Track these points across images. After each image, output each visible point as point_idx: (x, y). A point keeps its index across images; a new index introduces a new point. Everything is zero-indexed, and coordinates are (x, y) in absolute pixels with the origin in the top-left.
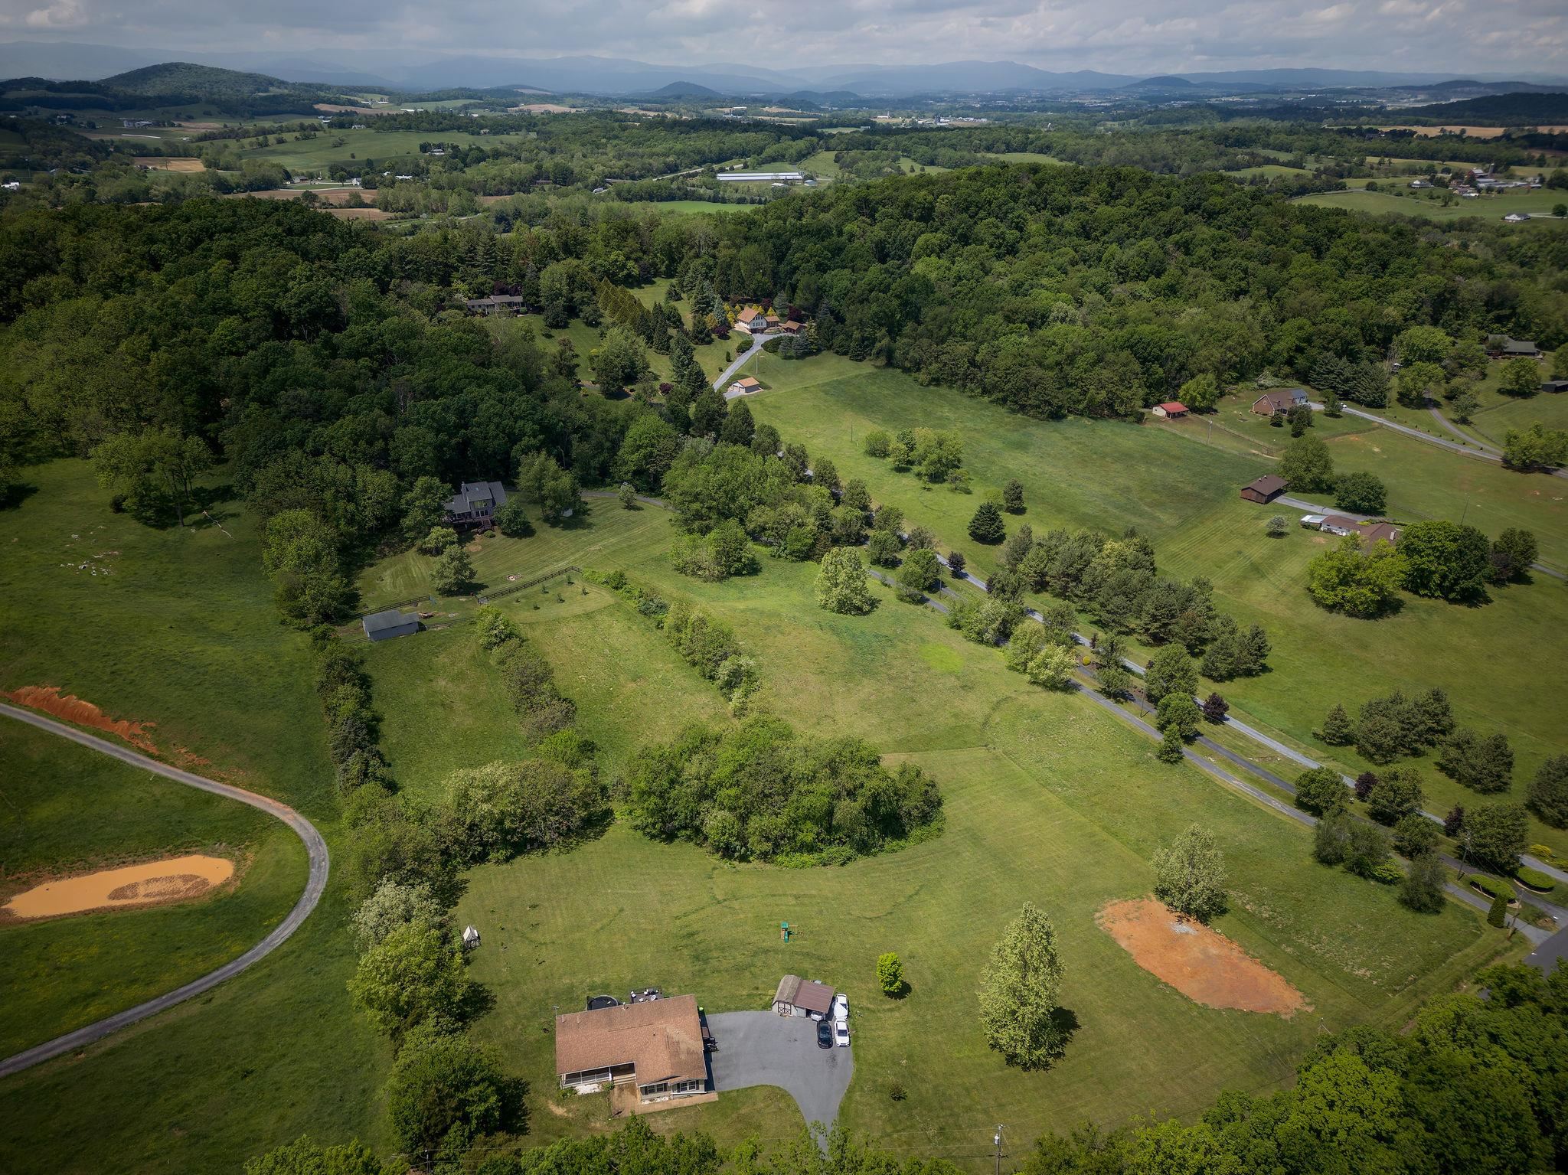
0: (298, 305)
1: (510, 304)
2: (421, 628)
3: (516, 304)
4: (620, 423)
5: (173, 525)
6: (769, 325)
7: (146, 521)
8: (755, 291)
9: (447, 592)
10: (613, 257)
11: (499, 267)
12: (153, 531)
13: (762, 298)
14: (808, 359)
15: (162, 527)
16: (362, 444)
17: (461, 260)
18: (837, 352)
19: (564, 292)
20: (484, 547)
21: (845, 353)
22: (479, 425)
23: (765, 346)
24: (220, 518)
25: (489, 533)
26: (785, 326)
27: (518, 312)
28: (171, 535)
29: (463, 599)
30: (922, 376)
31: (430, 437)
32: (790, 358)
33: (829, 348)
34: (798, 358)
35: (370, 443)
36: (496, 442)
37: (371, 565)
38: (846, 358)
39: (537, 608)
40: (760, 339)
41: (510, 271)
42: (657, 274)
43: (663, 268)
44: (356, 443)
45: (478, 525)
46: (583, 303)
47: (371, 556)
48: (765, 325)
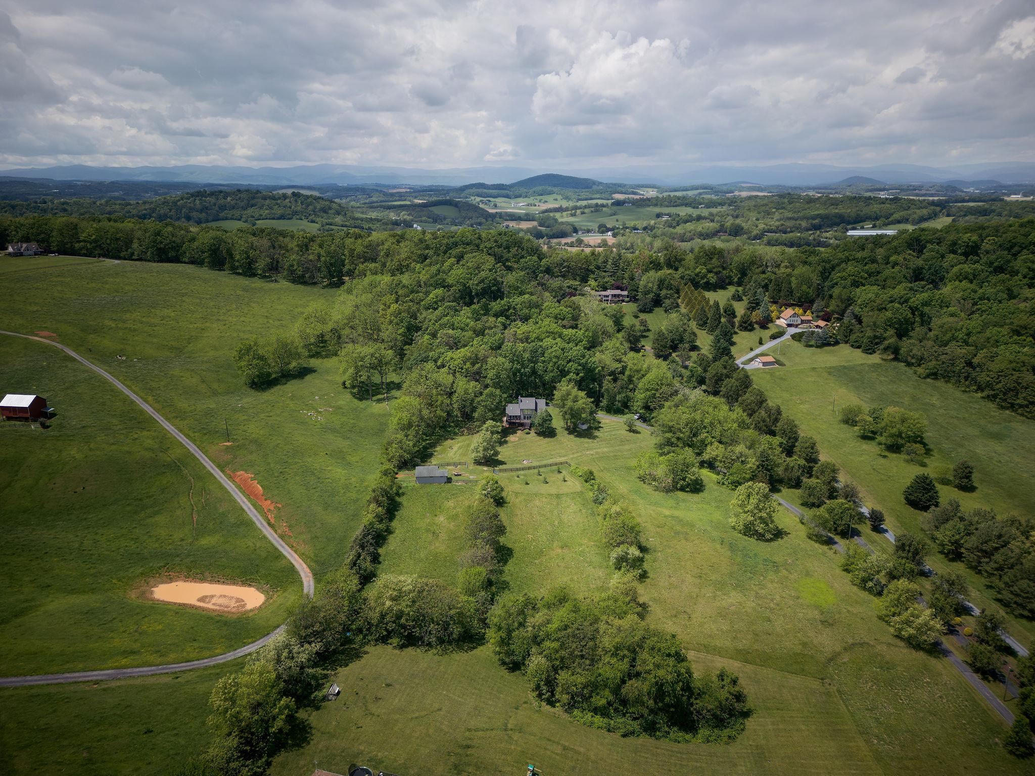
0: (477, 285)
1: (619, 296)
2: (449, 480)
3: (622, 296)
4: (642, 372)
5: (367, 399)
6: (803, 322)
7: (354, 396)
8: (799, 298)
9: (478, 462)
10: (698, 270)
11: (620, 273)
12: (356, 401)
13: (805, 303)
14: (826, 348)
15: (361, 400)
16: (468, 365)
17: (598, 268)
18: (852, 346)
19: (654, 290)
20: (520, 439)
21: (859, 347)
22: (544, 362)
23: (794, 337)
24: (388, 399)
25: (527, 430)
26: (816, 324)
27: (623, 301)
28: (362, 404)
29: (485, 468)
30: (920, 370)
31: (508, 365)
32: (811, 346)
33: (846, 342)
34: (817, 347)
35: (473, 364)
36: (552, 374)
37: (452, 439)
38: (859, 350)
39: (527, 484)
40: (793, 331)
41: (626, 275)
42: (730, 283)
43: (736, 280)
44: (465, 363)
45: (522, 425)
46: (666, 298)
47: (456, 434)
48: (799, 322)
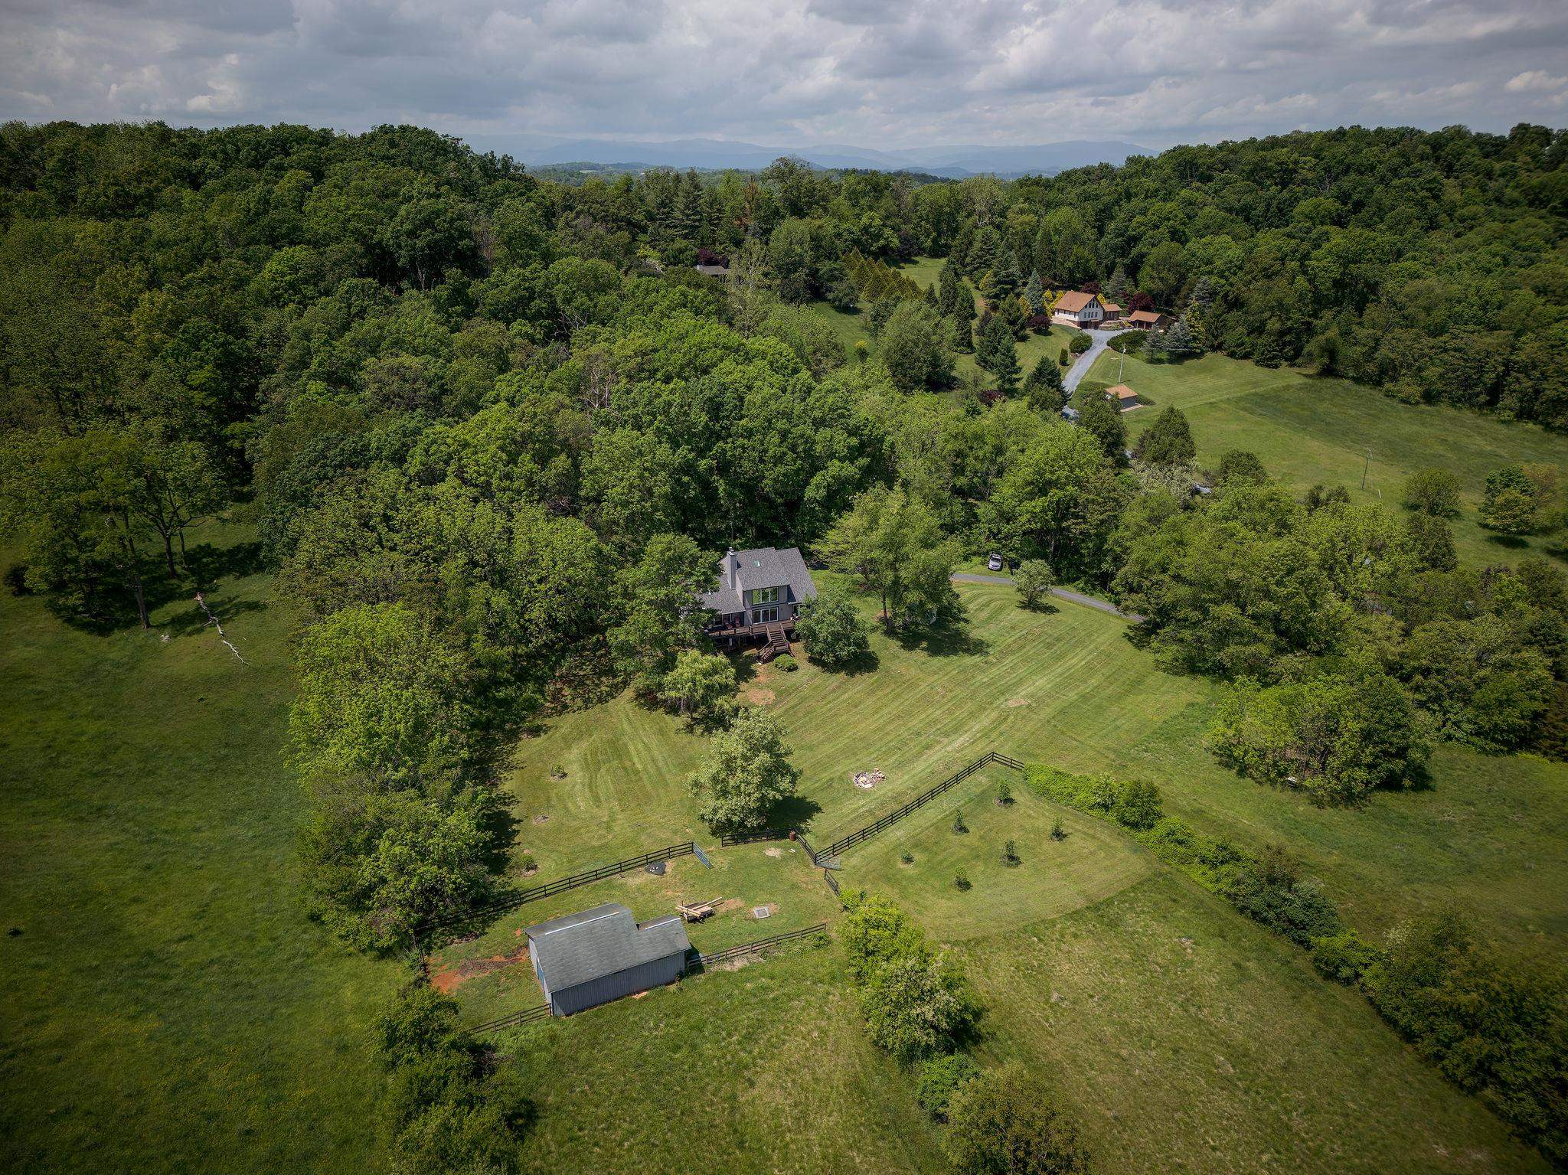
2: (691, 963)
4: (990, 440)
5: (129, 624)
6: (1108, 316)
7: (70, 618)
8: (1071, 272)
9: (734, 831)
10: (865, 220)
11: (705, 229)
12: (83, 638)
13: (1081, 280)
14: (1188, 363)
15: (103, 630)
16: (526, 462)
17: (651, 217)
18: (1232, 355)
19: (807, 259)
20: (781, 694)
21: (1246, 356)
22: (749, 434)
23: (1114, 344)
24: (222, 612)
25: (783, 659)
26: (1133, 318)
28: (117, 647)
29: (773, 850)
31: (663, 452)
32: (1160, 361)
33: (1215, 348)
34: (1171, 362)
35: (543, 459)
36: (781, 469)
37: (536, 731)
38: (1248, 364)
39: (961, 883)
40: (1101, 337)
41: (721, 233)
42: (921, 251)
43: (929, 243)
44: (513, 460)
45: (761, 641)
46: (833, 278)
47: (533, 707)
48: (1100, 317)
